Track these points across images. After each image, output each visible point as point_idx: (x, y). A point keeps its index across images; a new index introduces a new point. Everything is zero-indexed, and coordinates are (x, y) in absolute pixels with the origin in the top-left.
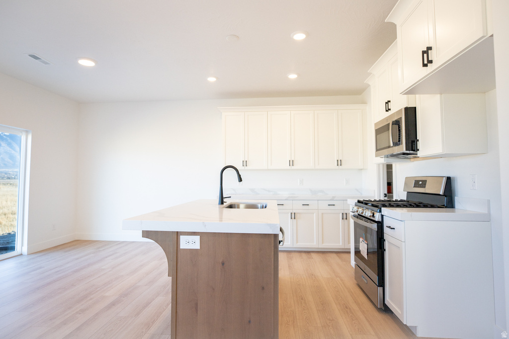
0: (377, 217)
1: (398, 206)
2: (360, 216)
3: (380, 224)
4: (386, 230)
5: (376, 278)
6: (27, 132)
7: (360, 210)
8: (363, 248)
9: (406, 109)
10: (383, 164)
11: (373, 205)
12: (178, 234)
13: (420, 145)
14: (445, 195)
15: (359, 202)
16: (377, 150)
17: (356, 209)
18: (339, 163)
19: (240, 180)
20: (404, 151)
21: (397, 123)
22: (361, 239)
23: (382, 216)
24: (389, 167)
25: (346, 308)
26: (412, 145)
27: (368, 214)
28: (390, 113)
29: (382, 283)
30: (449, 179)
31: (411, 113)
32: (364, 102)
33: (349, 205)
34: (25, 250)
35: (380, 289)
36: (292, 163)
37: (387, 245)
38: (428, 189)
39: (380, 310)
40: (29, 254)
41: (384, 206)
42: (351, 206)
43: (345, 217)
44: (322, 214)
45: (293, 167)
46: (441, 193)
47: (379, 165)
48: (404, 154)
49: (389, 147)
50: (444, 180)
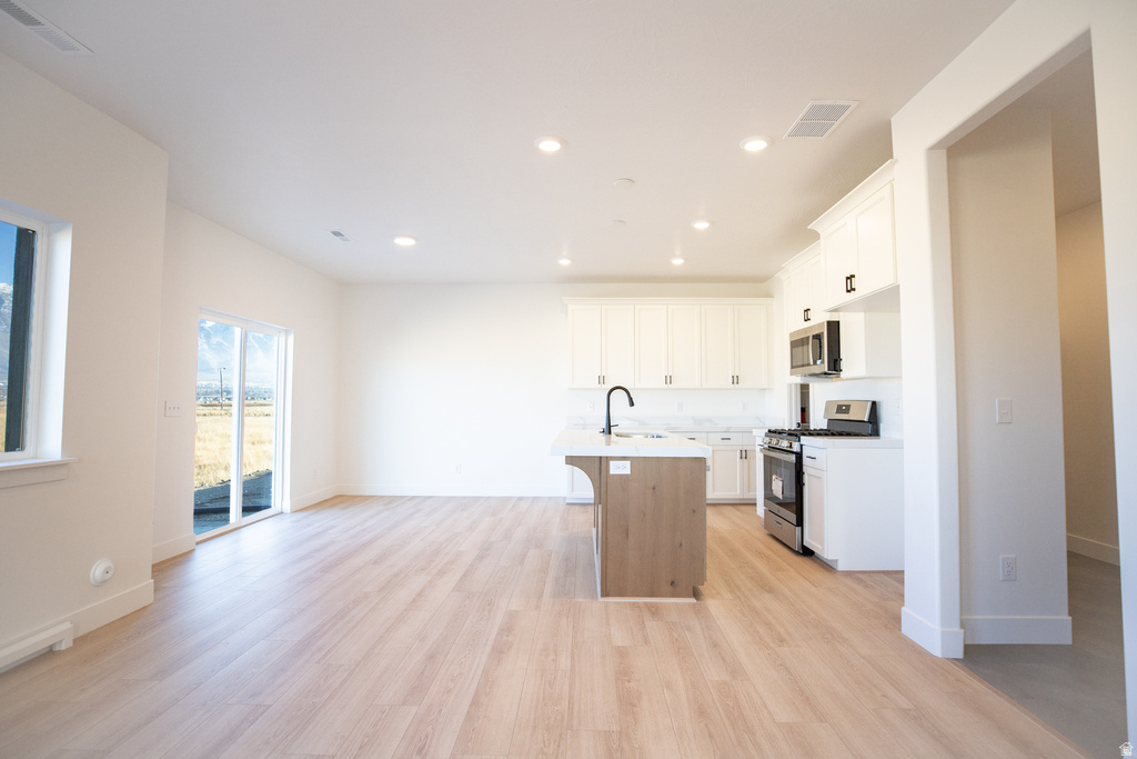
0: (796, 448)
1: (819, 435)
2: (771, 448)
3: (799, 456)
4: (806, 461)
5: (793, 517)
6: (287, 332)
7: (774, 441)
8: (777, 487)
9: (829, 323)
10: (796, 385)
11: (790, 434)
12: (608, 459)
13: (843, 365)
14: (869, 422)
15: (770, 431)
16: (792, 367)
17: (767, 439)
18: (735, 380)
19: (632, 404)
20: (826, 370)
21: (818, 337)
22: (774, 477)
23: (801, 446)
24: (804, 389)
25: (759, 554)
26: (835, 365)
27: (784, 444)
28: (809, 324)
29: (800, 523)
30: (874, 404)
31: (834, 327)
32: (769, 295)
33: (755, 437)
34: (287, 507)
35: (798, 529)
36: (669, 380)
37: (806, 479)
38: (852, 416)
39: (797, 553)
40: (293, 512)
41: (804, 435)
42: (759, 438)
43: (744, 455)
44: (713, 451)
45: (670, 386)
46: (866, 419)
47: (791, 385)
48: (825, 374)
49: (808, 365)
50: (869, 404)
